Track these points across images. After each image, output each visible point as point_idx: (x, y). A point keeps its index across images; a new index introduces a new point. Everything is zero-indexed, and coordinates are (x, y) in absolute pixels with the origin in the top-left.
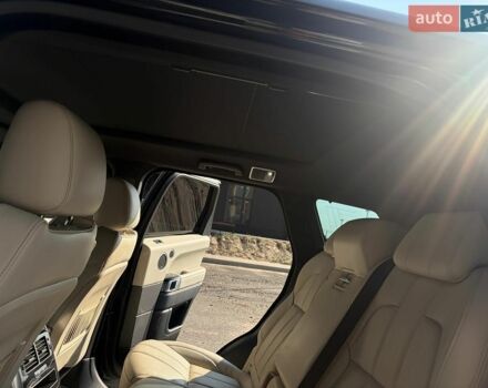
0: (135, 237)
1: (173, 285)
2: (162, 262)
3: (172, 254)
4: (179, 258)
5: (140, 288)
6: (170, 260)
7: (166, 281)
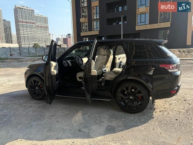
0: (113, 56)
1: (122, 62)
2: (119, 59)
3: (121, 58)
4: (122, 58)
5: (116, 63)
6: (120, 59)
7: (120, 62)
